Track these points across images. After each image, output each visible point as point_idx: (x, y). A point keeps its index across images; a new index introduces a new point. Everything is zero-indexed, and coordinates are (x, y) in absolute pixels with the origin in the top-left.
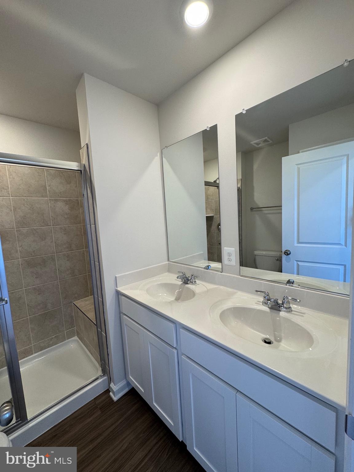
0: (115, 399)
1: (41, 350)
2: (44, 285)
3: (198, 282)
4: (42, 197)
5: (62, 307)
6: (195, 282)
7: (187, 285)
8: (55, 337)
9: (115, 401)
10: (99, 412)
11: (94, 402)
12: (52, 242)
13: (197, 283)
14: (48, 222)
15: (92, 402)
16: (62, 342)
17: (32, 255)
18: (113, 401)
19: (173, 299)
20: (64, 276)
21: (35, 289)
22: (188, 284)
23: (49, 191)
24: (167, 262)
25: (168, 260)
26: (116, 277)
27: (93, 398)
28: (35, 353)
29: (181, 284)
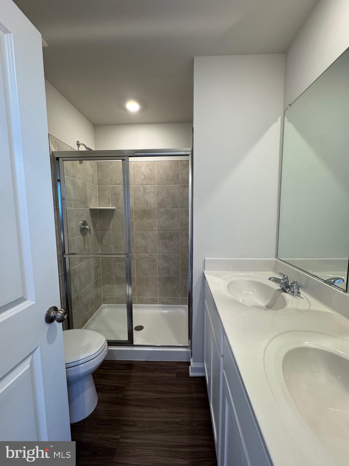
0: (191, 374)
1: (162, 304)
2: (170, 255)
3: (303, 293)
4: (176, 184)
5: (180, 276)
6: (299, 293)
7: (284, 294)
8: (173, 298)
9: (190, 376)
10: (175, 375)
11: (176, 364)
12: (178, 221)
13: (302, 296)
14: (177, 205)
15: (174, 363)
16: (177, 305)
17: (164, 229)
18: (189, 374)
19: (263, 304)
20: (184, 252)
21: (163, 256)
22: (287, 292)
23: (180, 179)
24: (275, 259)
25: (277, 256)
26: (205, 259)
27: (177, 361)
28: (159, 304)
29: (278, 290)
